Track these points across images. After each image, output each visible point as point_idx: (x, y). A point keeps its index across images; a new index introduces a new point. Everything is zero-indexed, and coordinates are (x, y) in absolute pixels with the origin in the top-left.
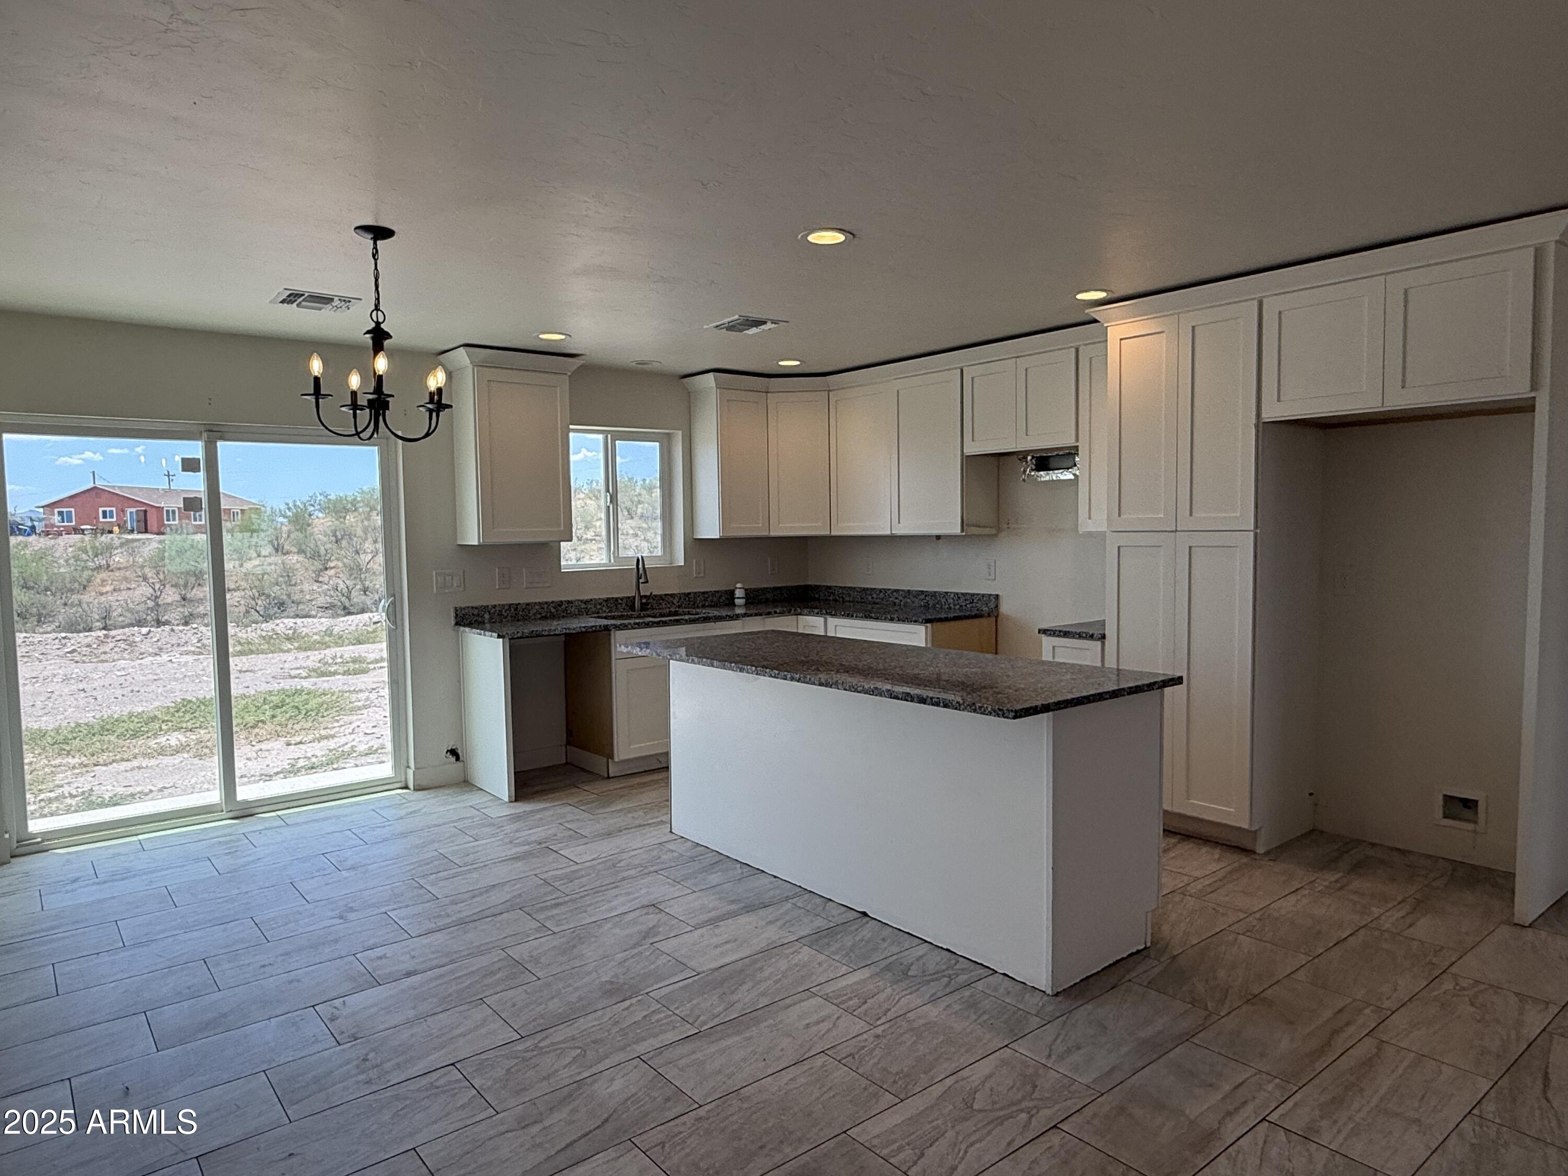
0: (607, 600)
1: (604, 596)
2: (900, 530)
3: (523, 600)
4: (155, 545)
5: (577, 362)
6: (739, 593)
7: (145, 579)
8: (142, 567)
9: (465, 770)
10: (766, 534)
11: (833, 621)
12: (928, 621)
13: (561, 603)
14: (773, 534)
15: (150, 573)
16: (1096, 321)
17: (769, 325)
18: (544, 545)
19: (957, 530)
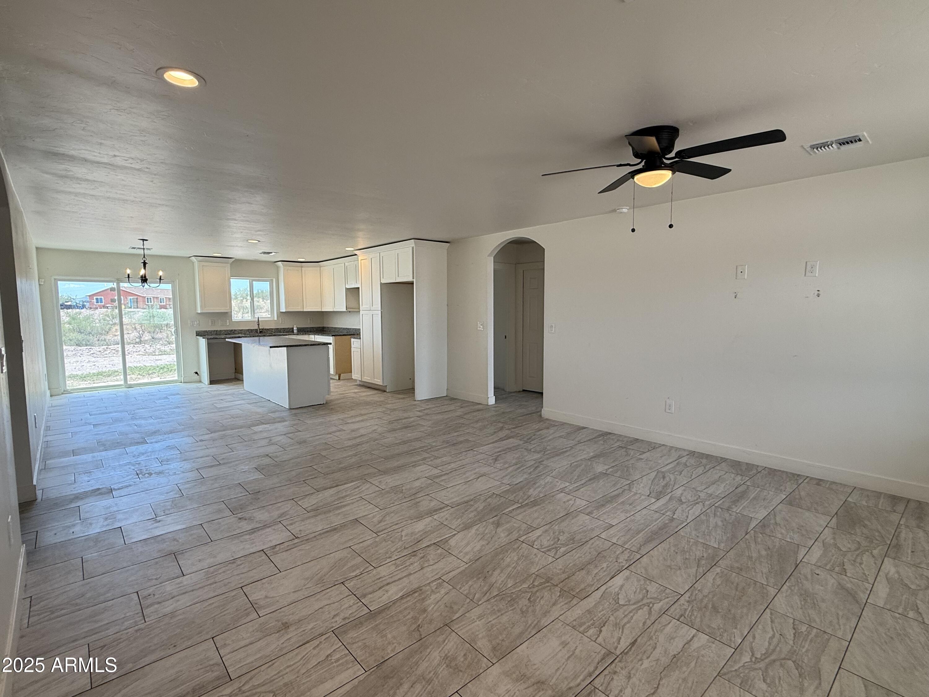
0: (248, 330)
1: (247, 329)
2: (335, 310)
3: (219, 329)
4: (141, 314)
5: (233, 260)
6: (295, 328)
7: (135, 329)
8: (134, 324)
9: (200, 378)
10: (302, 310)
11: (316, 336)
12: (332, 336)
13: (232, 330)
14: (305, 310)
15: (138, 327)
16: (356, 255)
17: (273, 254)
18: (227, 313)
19: (345, 310)
